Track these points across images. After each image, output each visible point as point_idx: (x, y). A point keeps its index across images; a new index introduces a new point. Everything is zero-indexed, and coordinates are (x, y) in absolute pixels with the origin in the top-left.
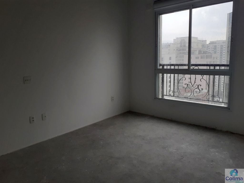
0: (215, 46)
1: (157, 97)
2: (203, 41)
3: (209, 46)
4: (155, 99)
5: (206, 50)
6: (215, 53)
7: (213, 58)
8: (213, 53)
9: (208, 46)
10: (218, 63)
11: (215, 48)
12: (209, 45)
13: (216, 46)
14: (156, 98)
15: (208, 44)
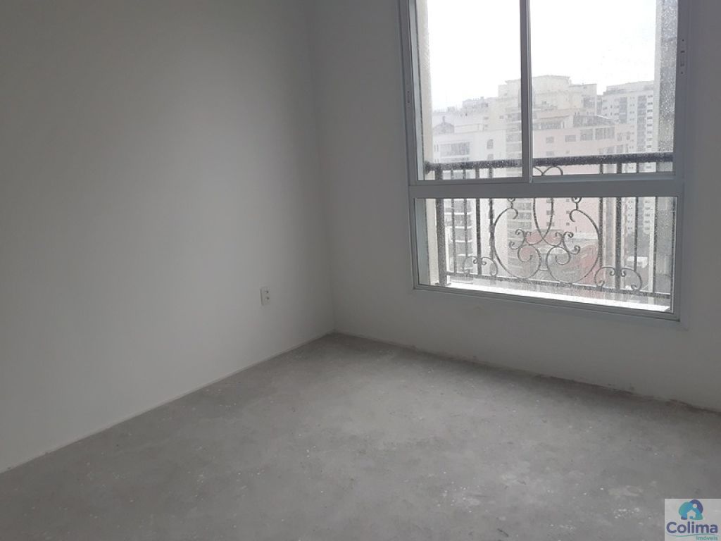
0: (621, 99)
1: (421, 283)
2: (585, 87)
3: (604, 101)
4: (414, 288)
5: (596, 115)
6: (623, 120)
7: (616, 137)
8: (618, 121)
9: (601, 101)
10: (633, 151)
11: (623, 104)
12: (603, 99)
13: (624, 101)
14: (419, 286)
15: (602, 94)
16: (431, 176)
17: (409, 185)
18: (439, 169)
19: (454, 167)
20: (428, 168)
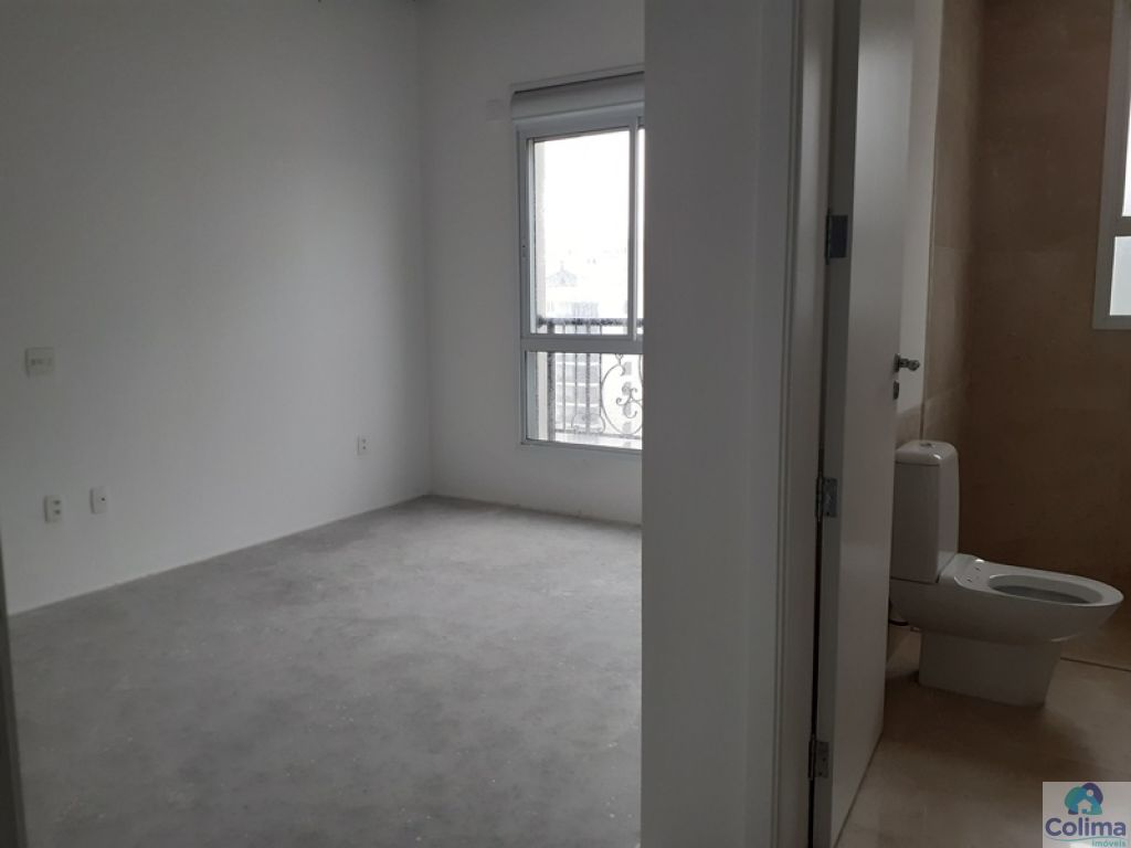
1: (529, 438)
16: (544, 330)
17: (521, 337)
18: (551, 324)
19: (566, 322)
20: (541, 322)
